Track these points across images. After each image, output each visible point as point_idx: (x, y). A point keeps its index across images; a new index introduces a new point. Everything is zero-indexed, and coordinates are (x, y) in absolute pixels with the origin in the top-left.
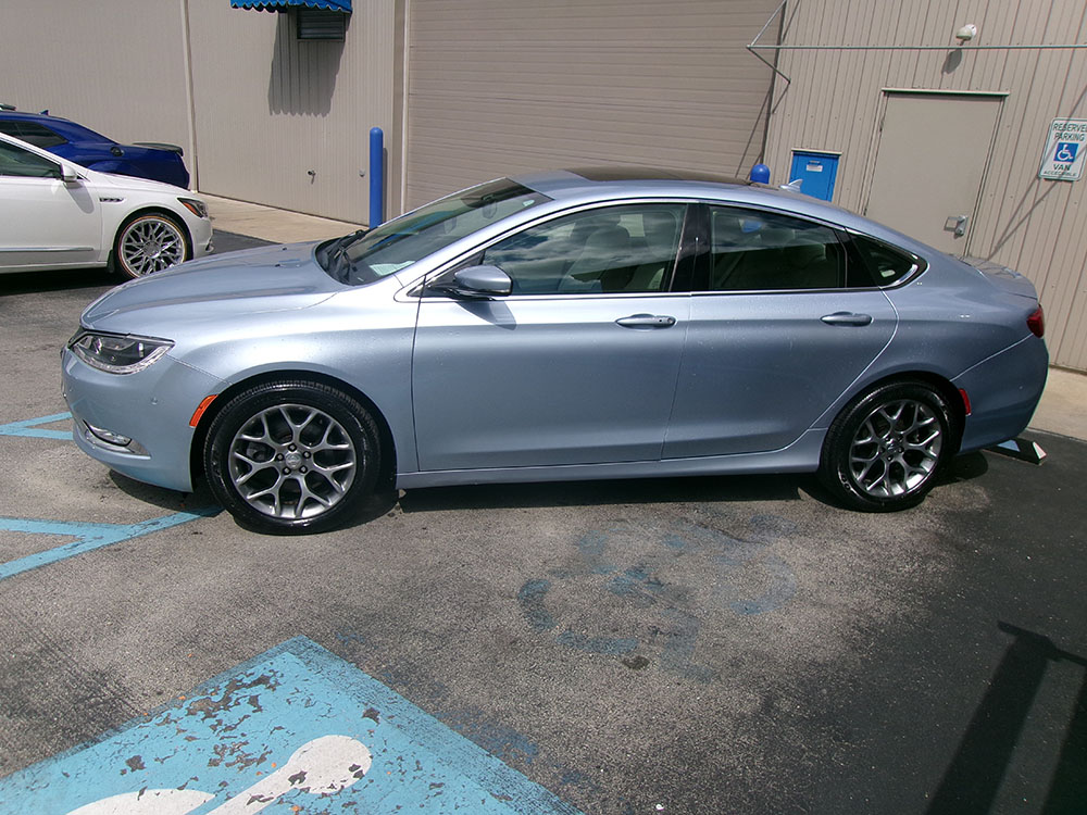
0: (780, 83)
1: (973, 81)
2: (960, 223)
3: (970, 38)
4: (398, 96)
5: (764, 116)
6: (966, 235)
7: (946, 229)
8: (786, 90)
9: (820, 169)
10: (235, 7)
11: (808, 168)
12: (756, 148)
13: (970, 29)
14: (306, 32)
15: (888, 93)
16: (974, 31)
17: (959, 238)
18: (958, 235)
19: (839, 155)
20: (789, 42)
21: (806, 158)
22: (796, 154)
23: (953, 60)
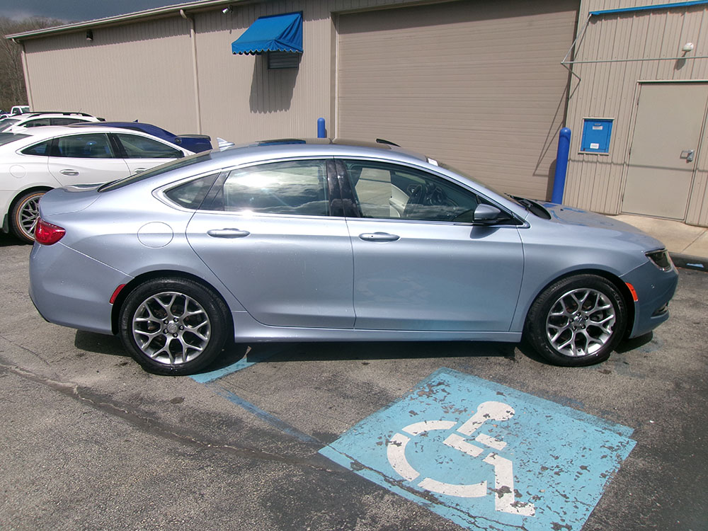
0: (574, 80)
1: (693, 73)
2: (689, 154)
3: (689, 51)
4: (333, 99)
5: (564, 99)
6: (694, 161)
7: (681, 158)
8: (578, 84)
9: (601, 128)
10: (235, 54)
11: (594, 128)
12: (560, 118)
13: (689, 46)
14: (274, 65)
15: (641, 83)
16: (692, 46)
17: (690, 163)
18: (689, 161)
19: (612, 120)
20: (578, 59)
21: (592, 123)
22: (586, 120)
23: (680, 63)
